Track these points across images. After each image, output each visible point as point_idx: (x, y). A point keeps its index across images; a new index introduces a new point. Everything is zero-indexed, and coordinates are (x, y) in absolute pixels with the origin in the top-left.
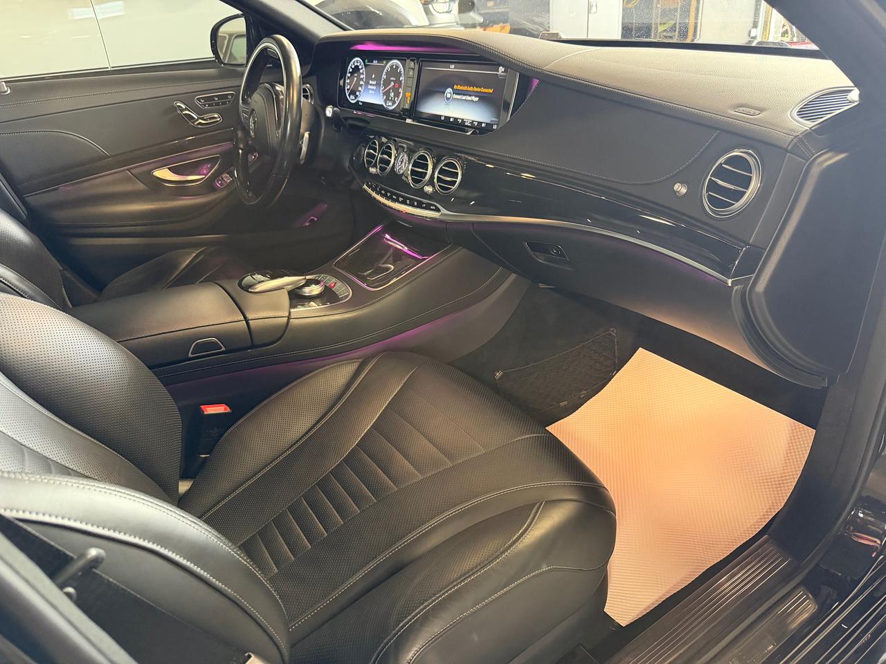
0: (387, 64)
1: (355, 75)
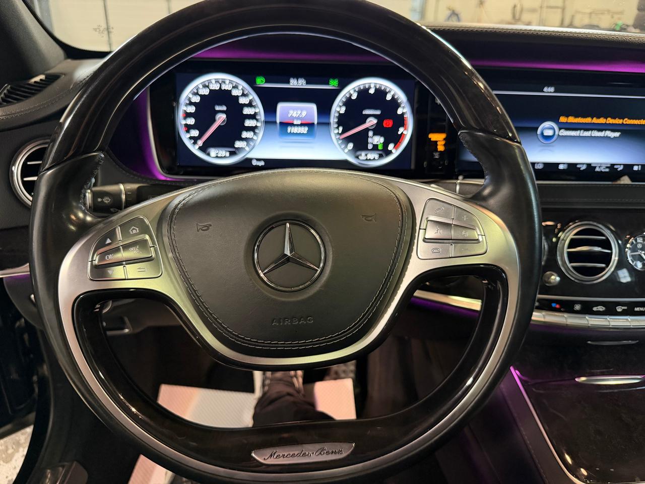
0: (342, 86)
1: (218, 108)
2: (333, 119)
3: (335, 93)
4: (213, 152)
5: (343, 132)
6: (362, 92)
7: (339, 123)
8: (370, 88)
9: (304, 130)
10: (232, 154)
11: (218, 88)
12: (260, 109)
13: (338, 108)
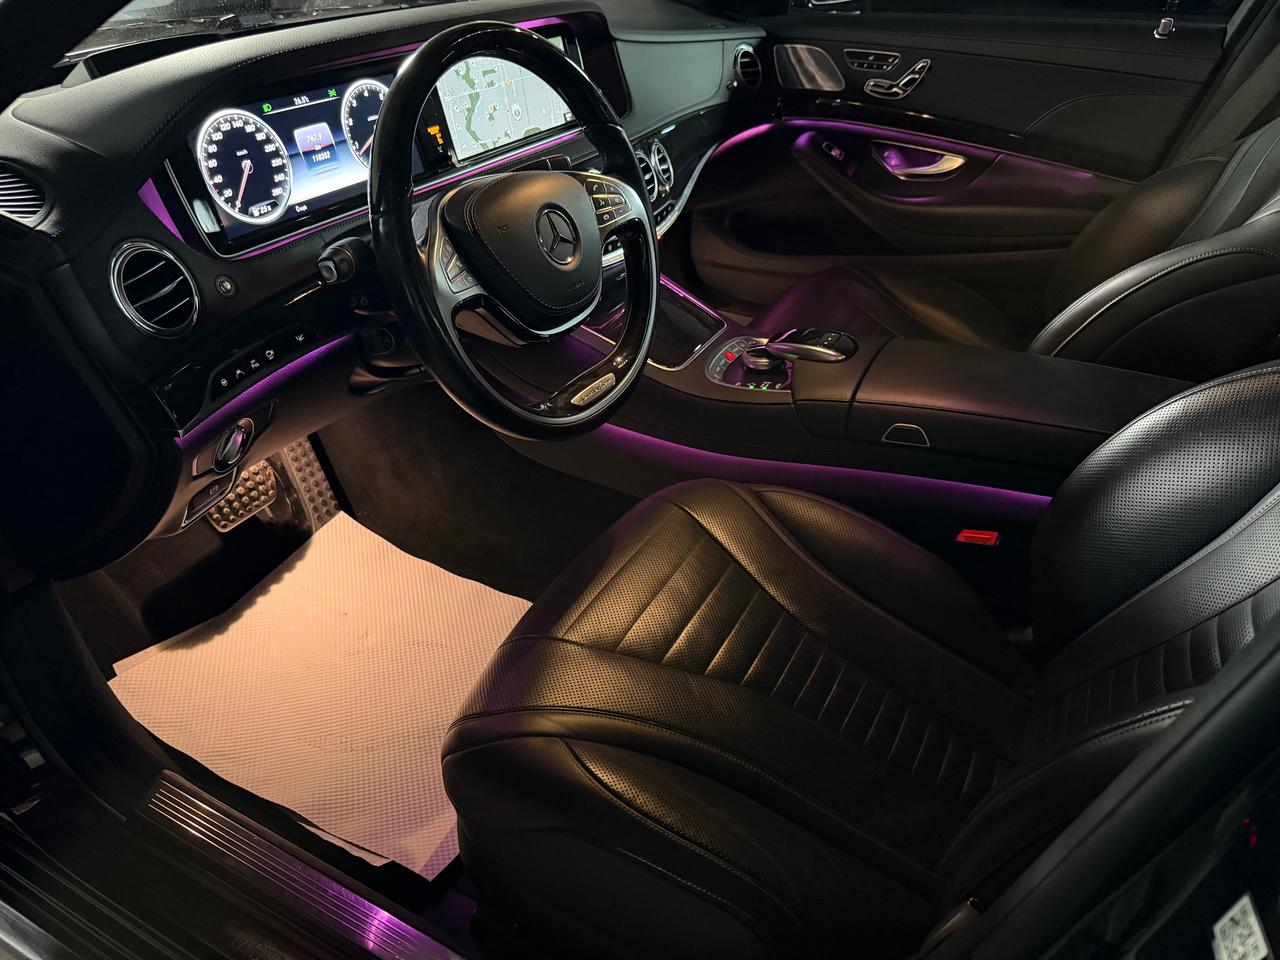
0: (341, 94)
1: (239, 154)
2: (347, 135)
3: (337, 103)
4: (255, 210)
5: (361, 147)
6: (359, 97)
7: (354, 138)
8: (363, 91)
9: (326, 155)
10: (274, 205)
11: (229, 128)
12: (279, 143)
13: (346, 122)
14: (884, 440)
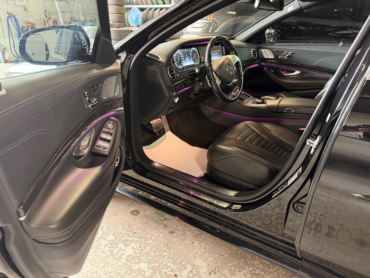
3: (190, 51)
4: (179, 66)
6: (193, 50)
7: (192, 57)
10: (182, 66)
12: (183, 56)
13: (191, 54)
14: (285, 112)
